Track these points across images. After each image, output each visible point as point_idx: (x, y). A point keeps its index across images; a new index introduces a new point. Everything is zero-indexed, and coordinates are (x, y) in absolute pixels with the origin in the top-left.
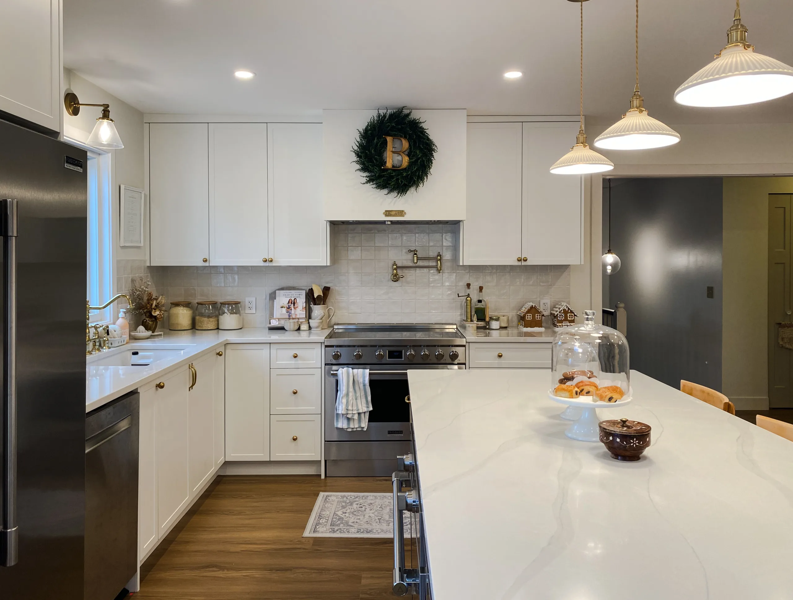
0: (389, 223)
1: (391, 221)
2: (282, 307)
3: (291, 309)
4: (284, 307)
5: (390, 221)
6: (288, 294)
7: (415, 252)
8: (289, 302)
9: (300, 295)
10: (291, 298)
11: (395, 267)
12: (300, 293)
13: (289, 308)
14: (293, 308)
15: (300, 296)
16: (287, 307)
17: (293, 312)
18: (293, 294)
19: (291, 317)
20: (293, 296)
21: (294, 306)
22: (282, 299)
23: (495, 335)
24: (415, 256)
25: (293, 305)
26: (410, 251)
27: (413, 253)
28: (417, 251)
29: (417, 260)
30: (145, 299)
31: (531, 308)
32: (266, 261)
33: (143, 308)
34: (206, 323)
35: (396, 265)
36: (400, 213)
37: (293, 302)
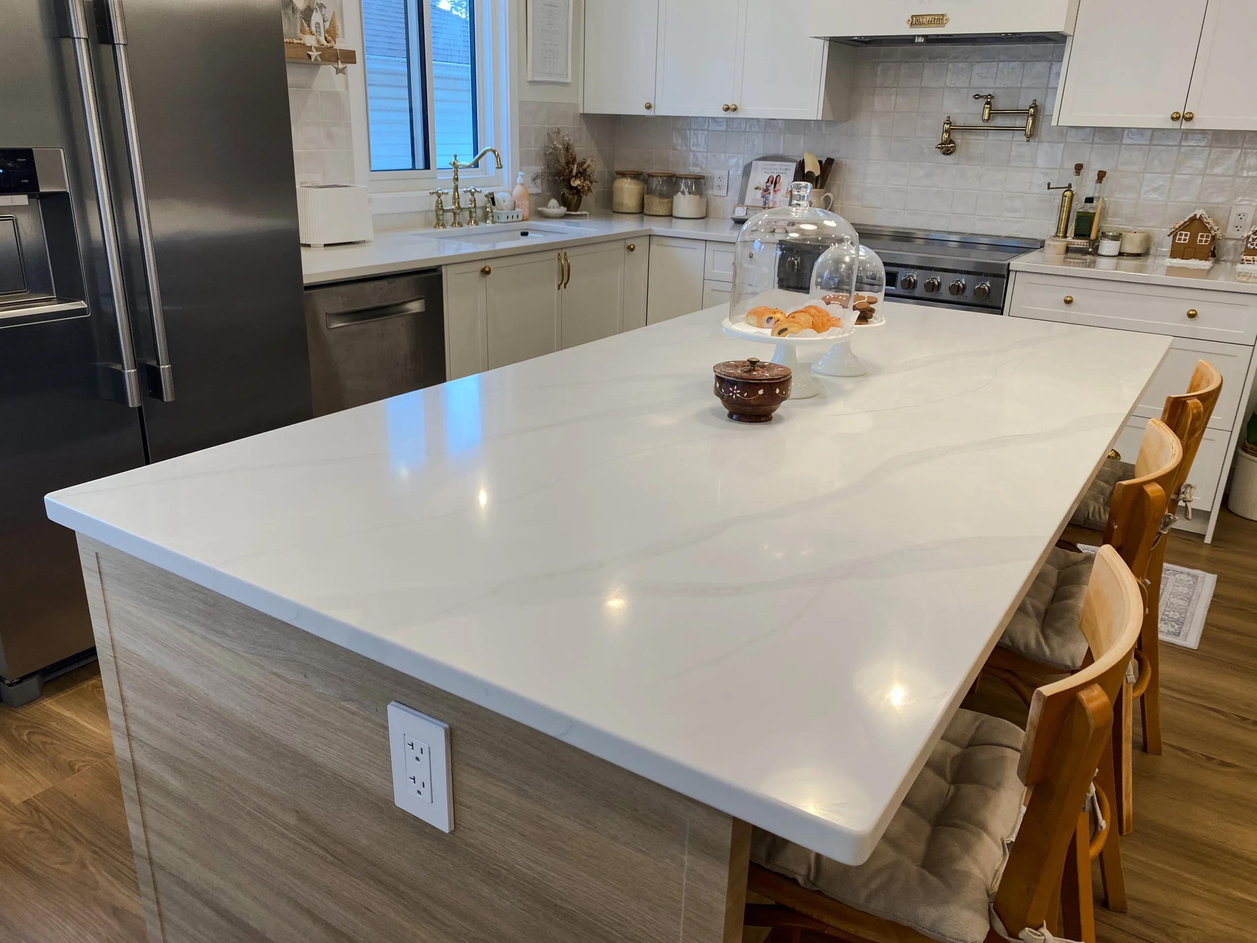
0: (921, 40)
1: (925, 36)
2: (757, 188)
3: (770, 193)
4: (760, 189)
5: (923, 36)
6: (769, 167)
7: (989, 100)
8: (768, 180)
9: (786, 169)
10: (773, 175)
11: (947, 126)
12: (787, 167)
13: (766, 190)
14: (772, 191)
15: (788, 171)
16: (763, 189)
17: (771, 197)
18: (776, 168)
19: (767, 205)
20: (775, 171)
21: (775, 187)
22: (760, 176)
23: (1105, 267)
24: (986, 106)
25: (773, 185)
26: (977, 97)
27: (982, 101)
28: (992, 97)
29: (990, 114)
30: (563, 161)
31: (1193, 219)
32: (727, 109)
33: (559, 173)
34: (657, 205)
35: (950, 124)
36: (940, 19)
37: (774, 182)
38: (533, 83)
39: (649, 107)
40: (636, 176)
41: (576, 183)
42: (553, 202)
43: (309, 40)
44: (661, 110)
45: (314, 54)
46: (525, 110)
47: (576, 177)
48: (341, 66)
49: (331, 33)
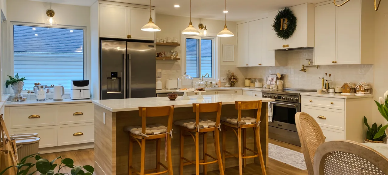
0: (287, 50)
1: (288, 49)
13: (271, 81)
15: (275, 77)
18: (273, 76)
22: (270, 78)
23: (331, 95)
26: (307, 60)
28: (310, 60)
29: (310, 63)
30: (230, 76)
31: (345, 84)
32: (259, 65)
33: (229, 78)
34: (252, 85)
35: (303, 65)
36: (288, 46)
37: (273, 79)
38: (224, 61)
39: (247, 65)
40: (249, 79)
41: (232, 80)
42: (227, 84)
43: (172, 57)
44: (250, 65)
45: (172, 59)
46: (221, 67)
47: (233, 79)
48: (177, 60)
49: (177, 55)
